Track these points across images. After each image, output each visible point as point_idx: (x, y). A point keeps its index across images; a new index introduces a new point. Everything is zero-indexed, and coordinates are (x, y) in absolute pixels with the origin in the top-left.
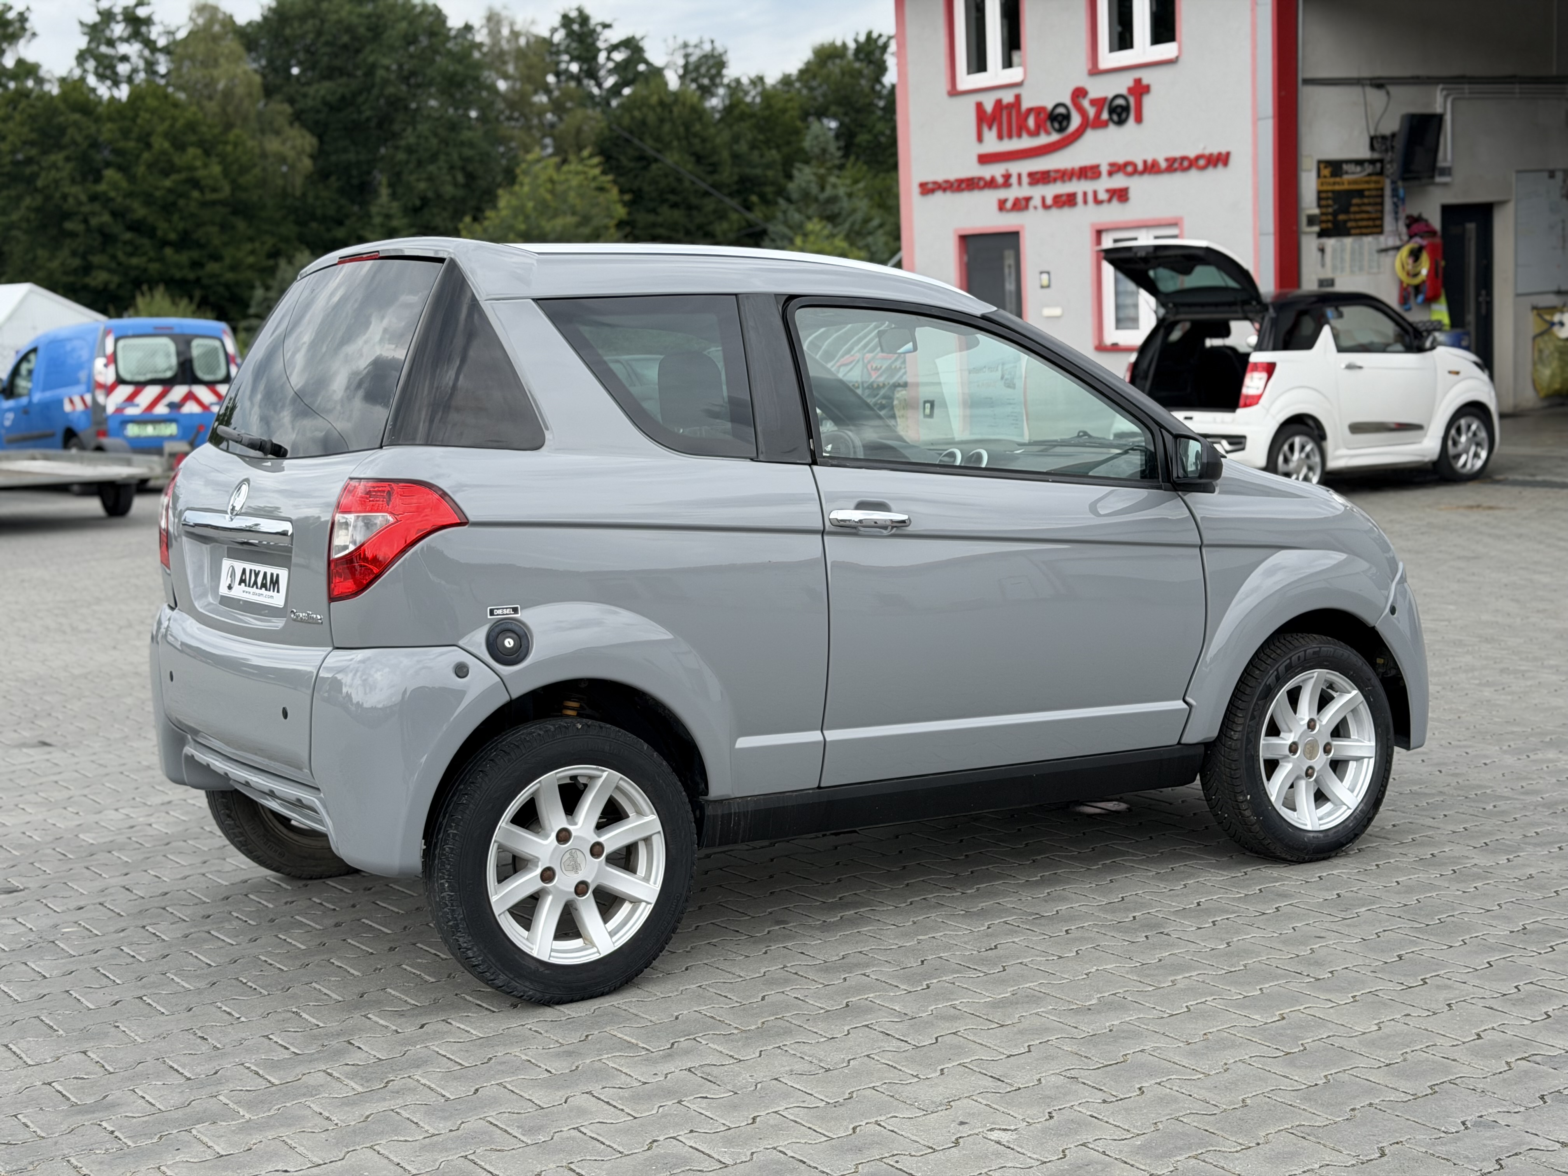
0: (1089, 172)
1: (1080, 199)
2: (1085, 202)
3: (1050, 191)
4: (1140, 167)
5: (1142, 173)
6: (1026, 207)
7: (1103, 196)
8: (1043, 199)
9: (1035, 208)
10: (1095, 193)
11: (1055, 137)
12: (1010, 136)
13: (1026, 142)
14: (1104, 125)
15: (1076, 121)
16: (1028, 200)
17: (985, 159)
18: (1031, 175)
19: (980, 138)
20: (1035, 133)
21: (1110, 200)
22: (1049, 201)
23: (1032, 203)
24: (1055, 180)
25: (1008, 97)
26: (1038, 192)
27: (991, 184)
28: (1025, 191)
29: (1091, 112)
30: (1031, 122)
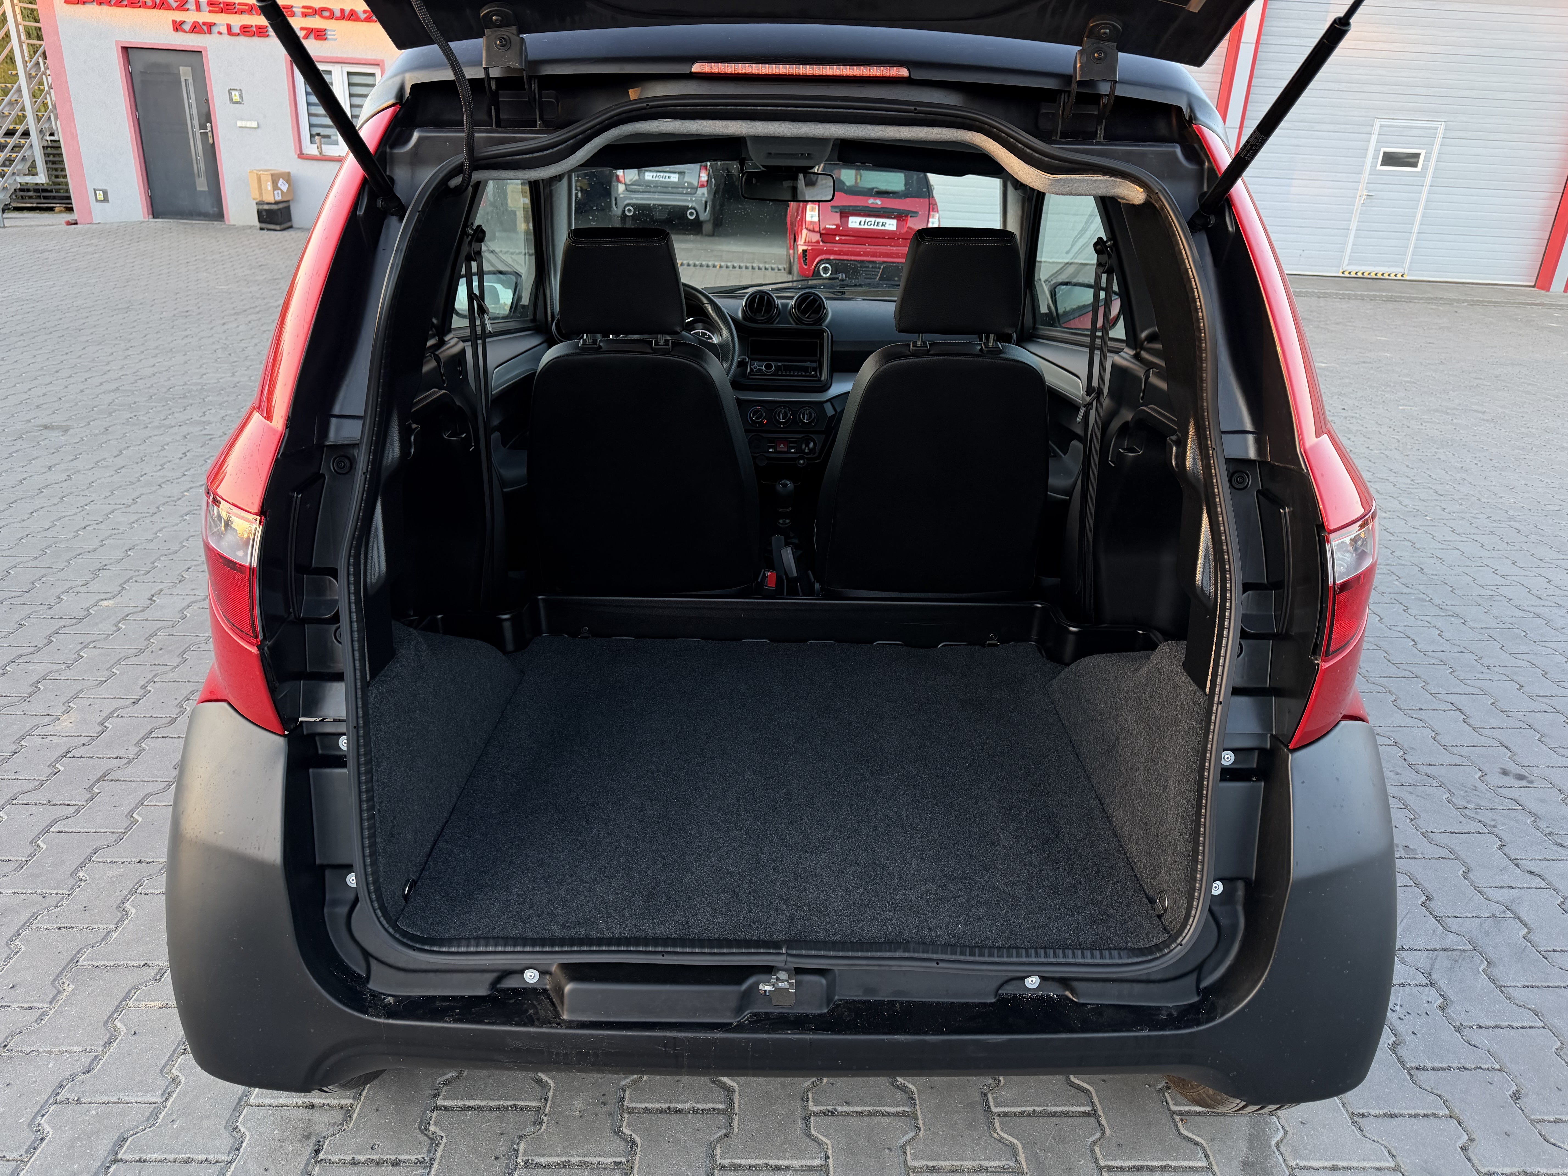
3: (238, 22)
4: (338, 14)
5: (337, 19)
6: (210, 32)
8: (229, 27)
9: (219, 33)
16: (210, 26)
18: (211, 4)
21: (306, 37)
22: (236, 30)
23: (215, 29)
24: (242, 12)
26: (220, 20)
27: (162, 6)
28: (206, 17)
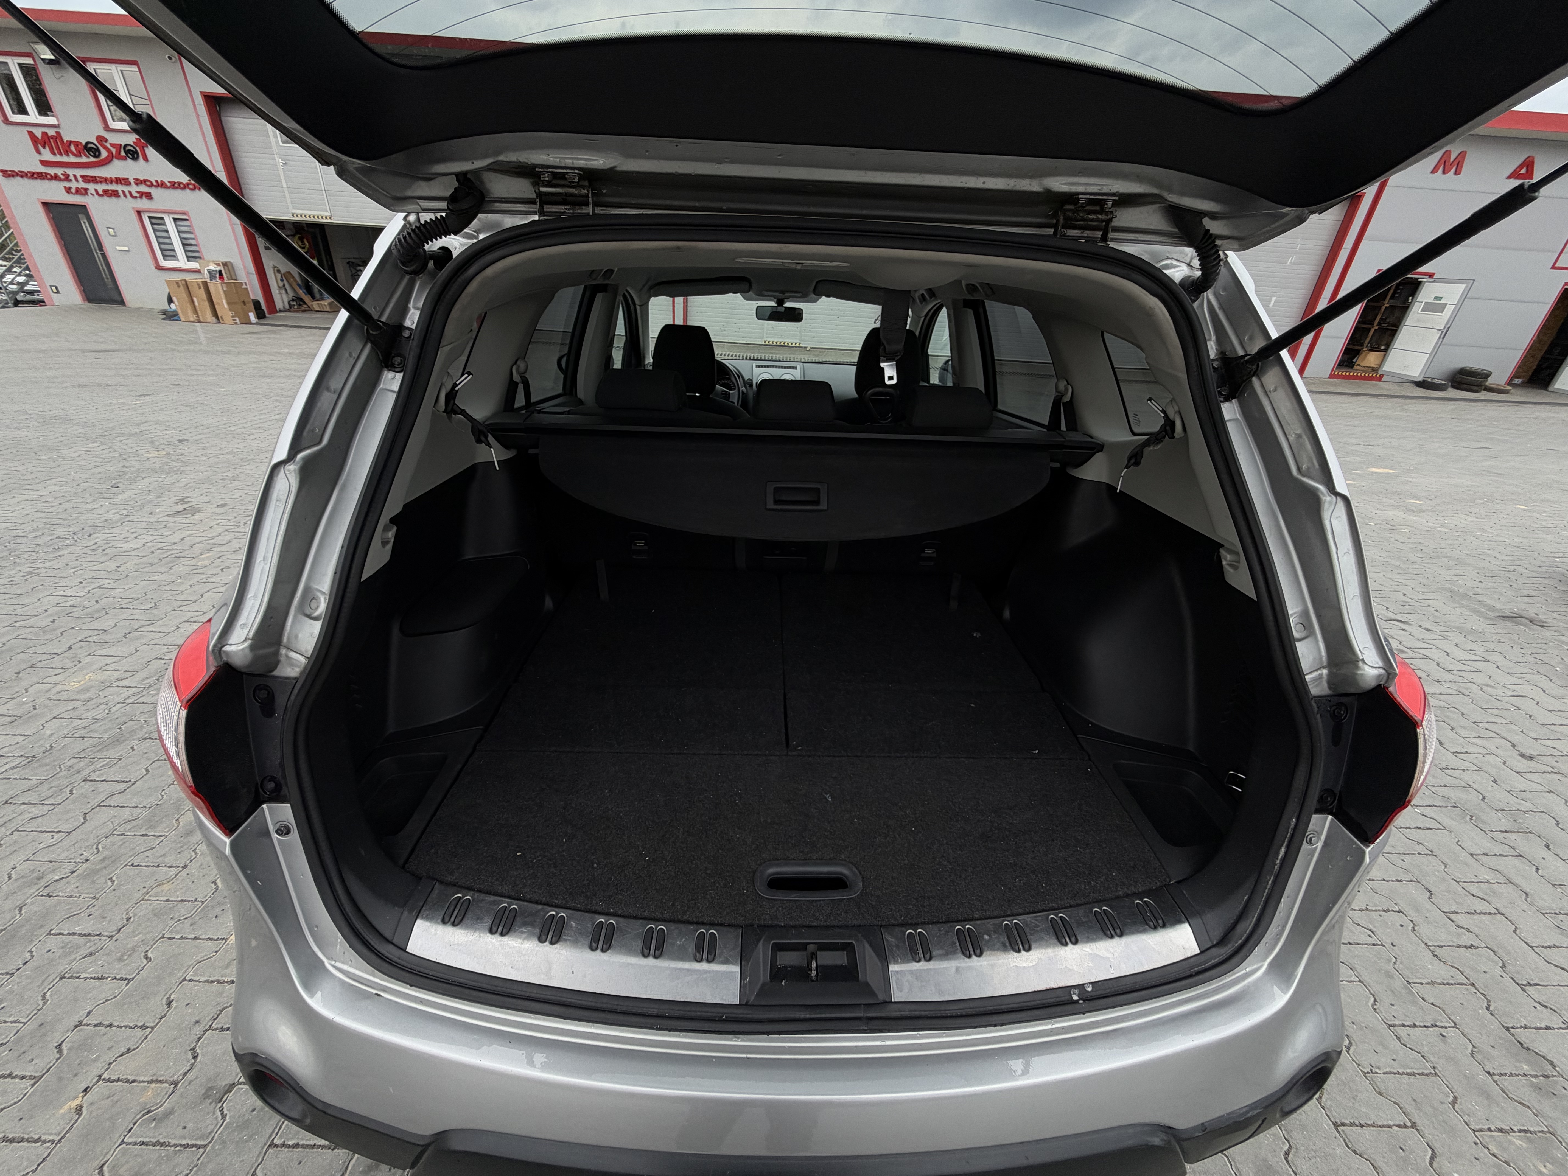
0: (124, 181)
1: (121, 193)
2: (125, 196)
3: (101, 188)
4: (155, 183)
5: (156, 186)
6: (86, 193)
7: (135, 194)
8: (96, 191)
9: (92, 194)
10: (130, 192)
11: (92, 159)
12: (61, 154)
13: (72, 159)
14: (124, 158)
15: (104, 154)
16: (86, 190)
17: (44, 163)
18: (82, 176)
19: (38, 152)
20: (78, 155)
21: (141, 197)
22: (101, 192)
23: (89, 192)
24: (101, 182)
25: (51, 132)
26: (91, 187)
27: (56, 177)
28: (82, 185)
29: (114, 150)
30: (73, 148)
